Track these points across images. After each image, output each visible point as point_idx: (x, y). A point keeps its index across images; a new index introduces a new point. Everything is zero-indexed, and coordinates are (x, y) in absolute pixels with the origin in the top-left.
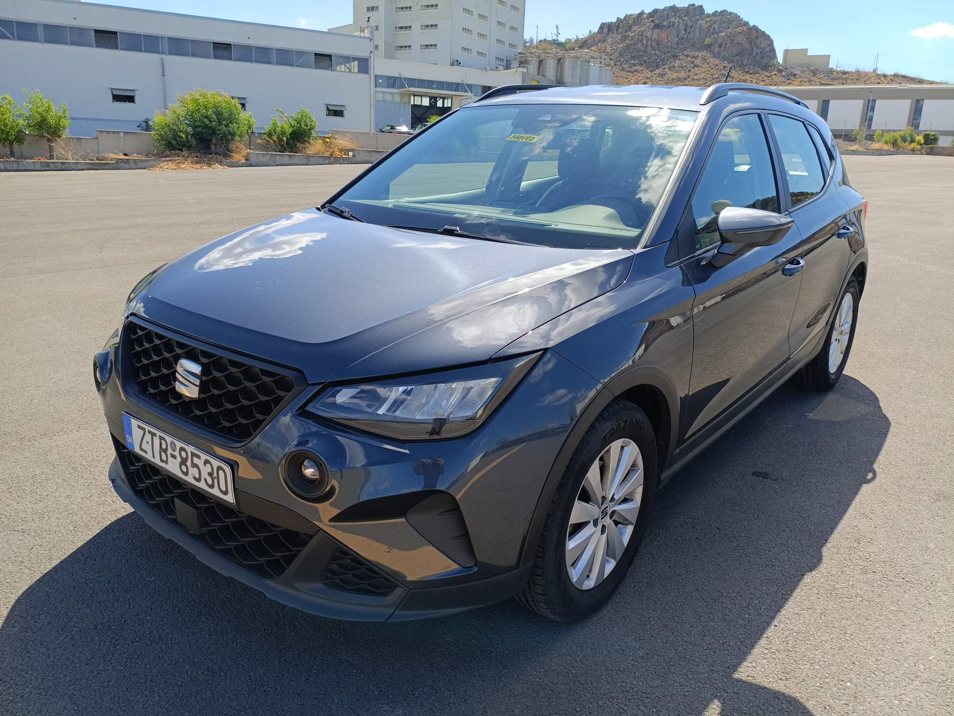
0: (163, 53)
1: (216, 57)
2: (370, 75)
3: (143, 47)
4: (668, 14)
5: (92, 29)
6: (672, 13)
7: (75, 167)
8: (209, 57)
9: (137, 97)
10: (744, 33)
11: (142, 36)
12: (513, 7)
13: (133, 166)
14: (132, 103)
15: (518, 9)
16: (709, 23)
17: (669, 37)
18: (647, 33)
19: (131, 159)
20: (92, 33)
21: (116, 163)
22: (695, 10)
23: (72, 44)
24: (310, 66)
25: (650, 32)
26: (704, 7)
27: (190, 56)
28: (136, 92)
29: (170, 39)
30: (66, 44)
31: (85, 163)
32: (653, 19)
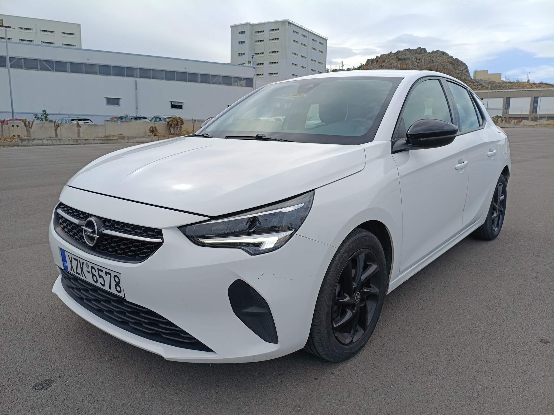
0: (136, 77)
1: (166, 79)
2: (254, 88)
3: (125, 74)
4: (406, 53)
5: (97, 65)
6: (408, 52)
7: (92, 142)
8: (162, 79)
9: (121, 102)
10: (450, 62)
11: (125, 68)
12: (320, 51)
13: (127, 141)
14: (118, 106)
15: (323, 52)
16: (429, 58)
17: (407, 65)
18: (394, 64)
19: (126, 137)
20: (98, 67)
21: (117, 139)
22: (421, 50)
23: (86, 73)
24: (220, 84)
25: (396, 63)
26: (426, 49)
27: (152, 79)
28: (120, 99)
29: (140, 69)
30: (83, 73)
31: (98, 139)
32: (397, 56)
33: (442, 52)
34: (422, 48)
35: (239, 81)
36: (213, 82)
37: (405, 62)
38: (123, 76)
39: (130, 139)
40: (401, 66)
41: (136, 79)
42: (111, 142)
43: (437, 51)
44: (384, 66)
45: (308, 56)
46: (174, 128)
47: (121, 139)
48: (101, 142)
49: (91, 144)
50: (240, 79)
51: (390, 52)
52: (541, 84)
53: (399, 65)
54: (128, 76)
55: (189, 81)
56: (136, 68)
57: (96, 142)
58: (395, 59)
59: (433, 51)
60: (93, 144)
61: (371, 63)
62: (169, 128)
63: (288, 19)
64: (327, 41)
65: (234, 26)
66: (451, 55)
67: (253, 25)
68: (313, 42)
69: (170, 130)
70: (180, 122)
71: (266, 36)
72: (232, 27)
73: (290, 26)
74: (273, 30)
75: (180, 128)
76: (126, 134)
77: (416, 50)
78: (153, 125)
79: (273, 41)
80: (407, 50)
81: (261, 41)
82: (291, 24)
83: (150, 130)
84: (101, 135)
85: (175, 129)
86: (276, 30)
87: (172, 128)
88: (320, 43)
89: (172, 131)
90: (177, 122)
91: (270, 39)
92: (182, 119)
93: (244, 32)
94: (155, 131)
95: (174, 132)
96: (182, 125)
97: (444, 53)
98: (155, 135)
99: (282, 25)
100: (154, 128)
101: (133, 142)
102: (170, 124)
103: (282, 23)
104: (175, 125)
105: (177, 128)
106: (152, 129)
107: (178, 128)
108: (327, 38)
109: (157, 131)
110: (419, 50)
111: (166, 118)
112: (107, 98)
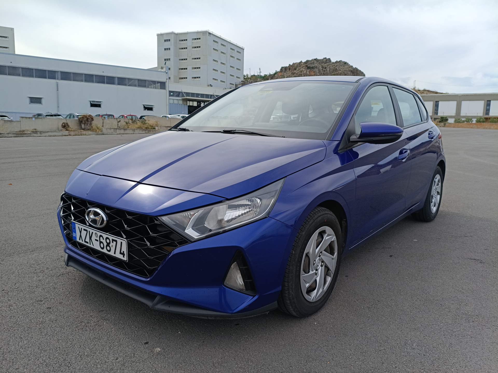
0: (58, 79)
1: (86, 81)
2: (166, 90)
3: (47, 76)
4: (314, 63)
5: (20, 68)
6: (315, 62)
7: (7, 136)
8: (82, 81)
9: (43, 101)
10: (351, 71)
11: (47, 71)
12: (238, 59)
13: (39, 135)
14: (41, 104)
15: (240, 60)
16: (334, 67)
17: (315, 73)
18: (304, 71)
19: (38, 132)
20: (21, 70)
21: (30, 134)
22: (327, 60)
23: (9, 74)
24: (135, 86)
25: (305, 71)
26: (331, 59)
27: (72, 81)
28: (43, 99)
29: (61, 72)
30: (6, 74)
31: (13, 133)
32: (306, 65)
33: (344, 62)
34: (327, 58)
35: (153, 84)
36: (129, 84)
37: (313, 70)
38: (46, 78)
39: (43, 133)
40: (310, 74)
41: (58, 81)
42: (25, 135)
43: (339, 61)
44: (295, 73)
45: (227, 62)
46: (84, 124)
47: (34, 133)
48: (15, 135)
49: (6, 137)
50: (154, 82)
51: (300, 61)
52: (424, 91)
53: (308, 73)
54: (50, 78)
55: (107, 83)
56: (57, 72)
57: (10, 135)
58: (304, 67)
59: (337, 61)
60: (8, 137)
61: (284, 70)
62: (80, 124)
63: (209, 30)
64: (244, 50)
65: (160, 35)
66: (351, 64)
67: (177, 34)
68: (231, 51)
69: (81, 126)
70: (90, 119)
71: (189, 44)
72: (158, 35)
73: (210, 36)
74: (195, 39)
75: (90, 124)
76: (39, 129)
77: (323, 60)
78: (65, 121)
79: (196, 49)
80: (315, 59)
81: (184, 48)
82: (211, 35)
83: (62, 125)
84: (17, 129)
85: (86, 124)
86: (198, 39)
87: (83, 123)
88: (238, 52)
89: (83, 126)
90: (88, 119)
91: (192, 47)
92: (92, 116)
93: (169, 40)
94: (67, 127)
95: (85, 127)
96: (92, 121)
97: (345, 63)
98: (67, 130)
99: (203, 35)
100: (66, 124)
101: (45, 135)
102: (81, 120)
103: (203, 33)
104: (85, 121)
105: (87, 124)
106: (64, 125)
107: (89, 124)
108: (244, 48)
109: (69, 126)
110: (325, 60)
111: (79, 115)
112: (29, 97)
